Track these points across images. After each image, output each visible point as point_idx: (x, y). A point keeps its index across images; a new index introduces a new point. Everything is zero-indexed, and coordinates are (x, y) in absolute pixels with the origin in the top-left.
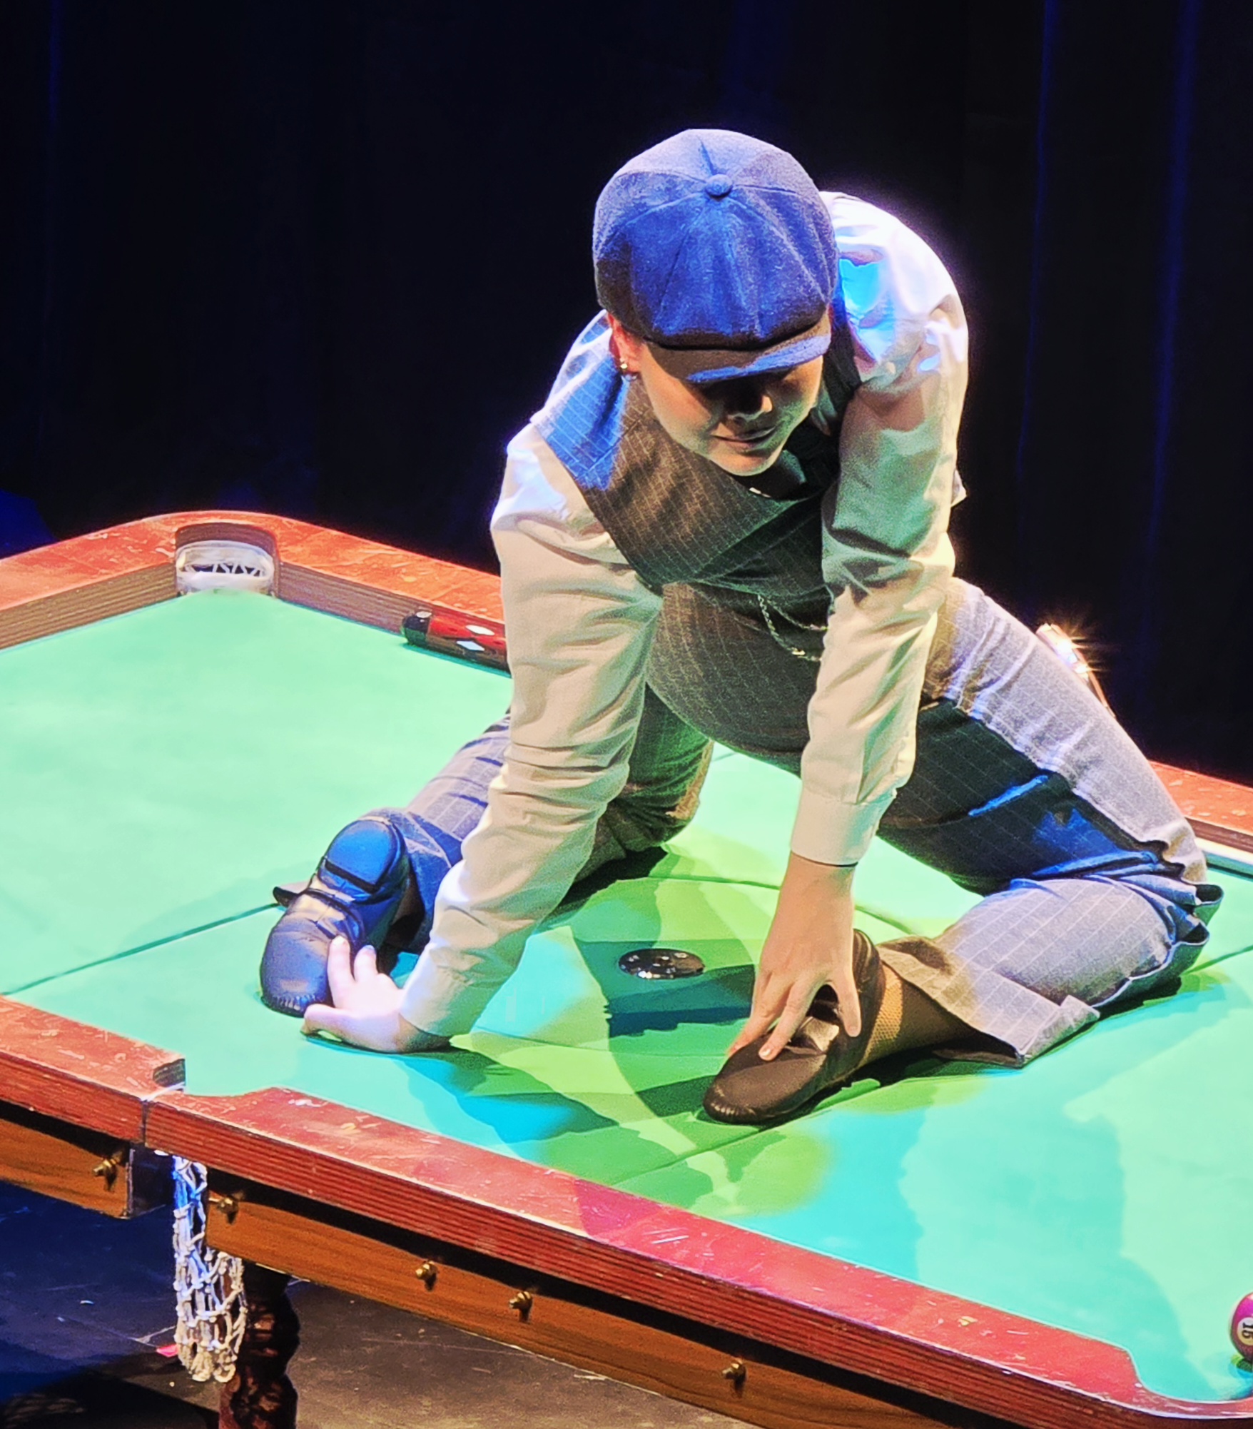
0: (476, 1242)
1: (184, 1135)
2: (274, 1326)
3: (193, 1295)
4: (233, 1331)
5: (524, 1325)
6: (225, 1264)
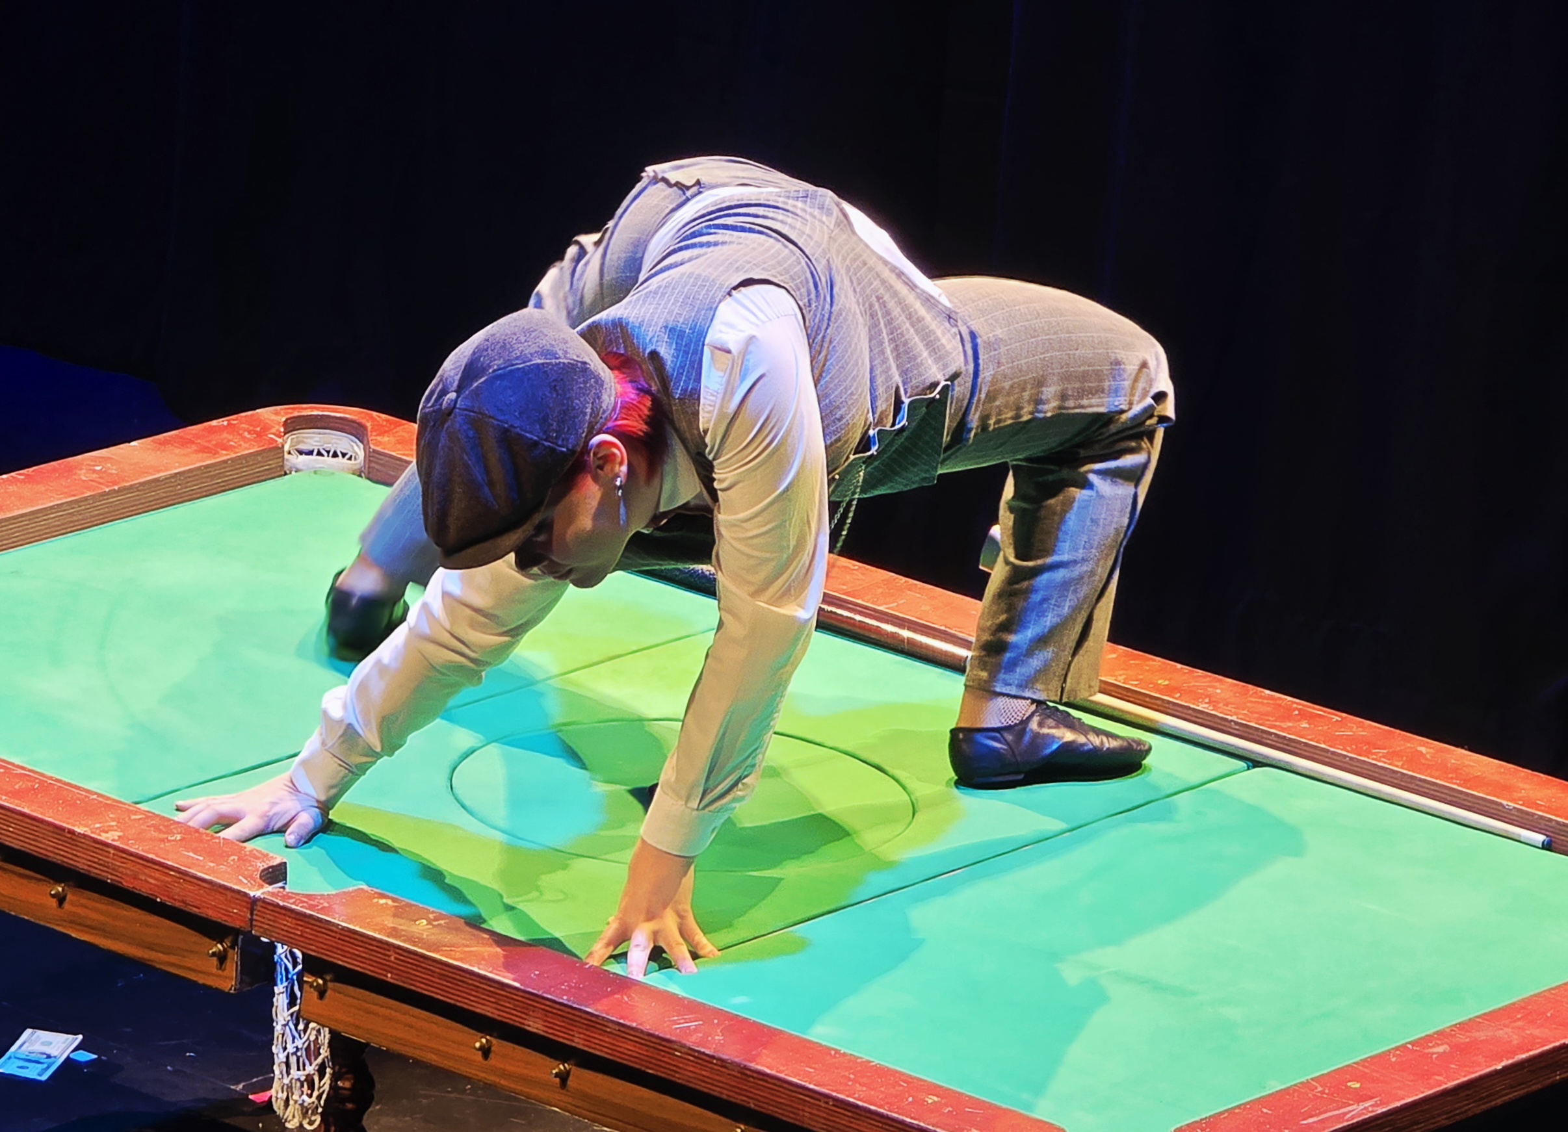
0: (526, 1022)
1: (284, 925)
2: (353, 1085)
3: (288, 1057)
4: (319, 1088)
5: (564, 1092)
6: (314, 1032)
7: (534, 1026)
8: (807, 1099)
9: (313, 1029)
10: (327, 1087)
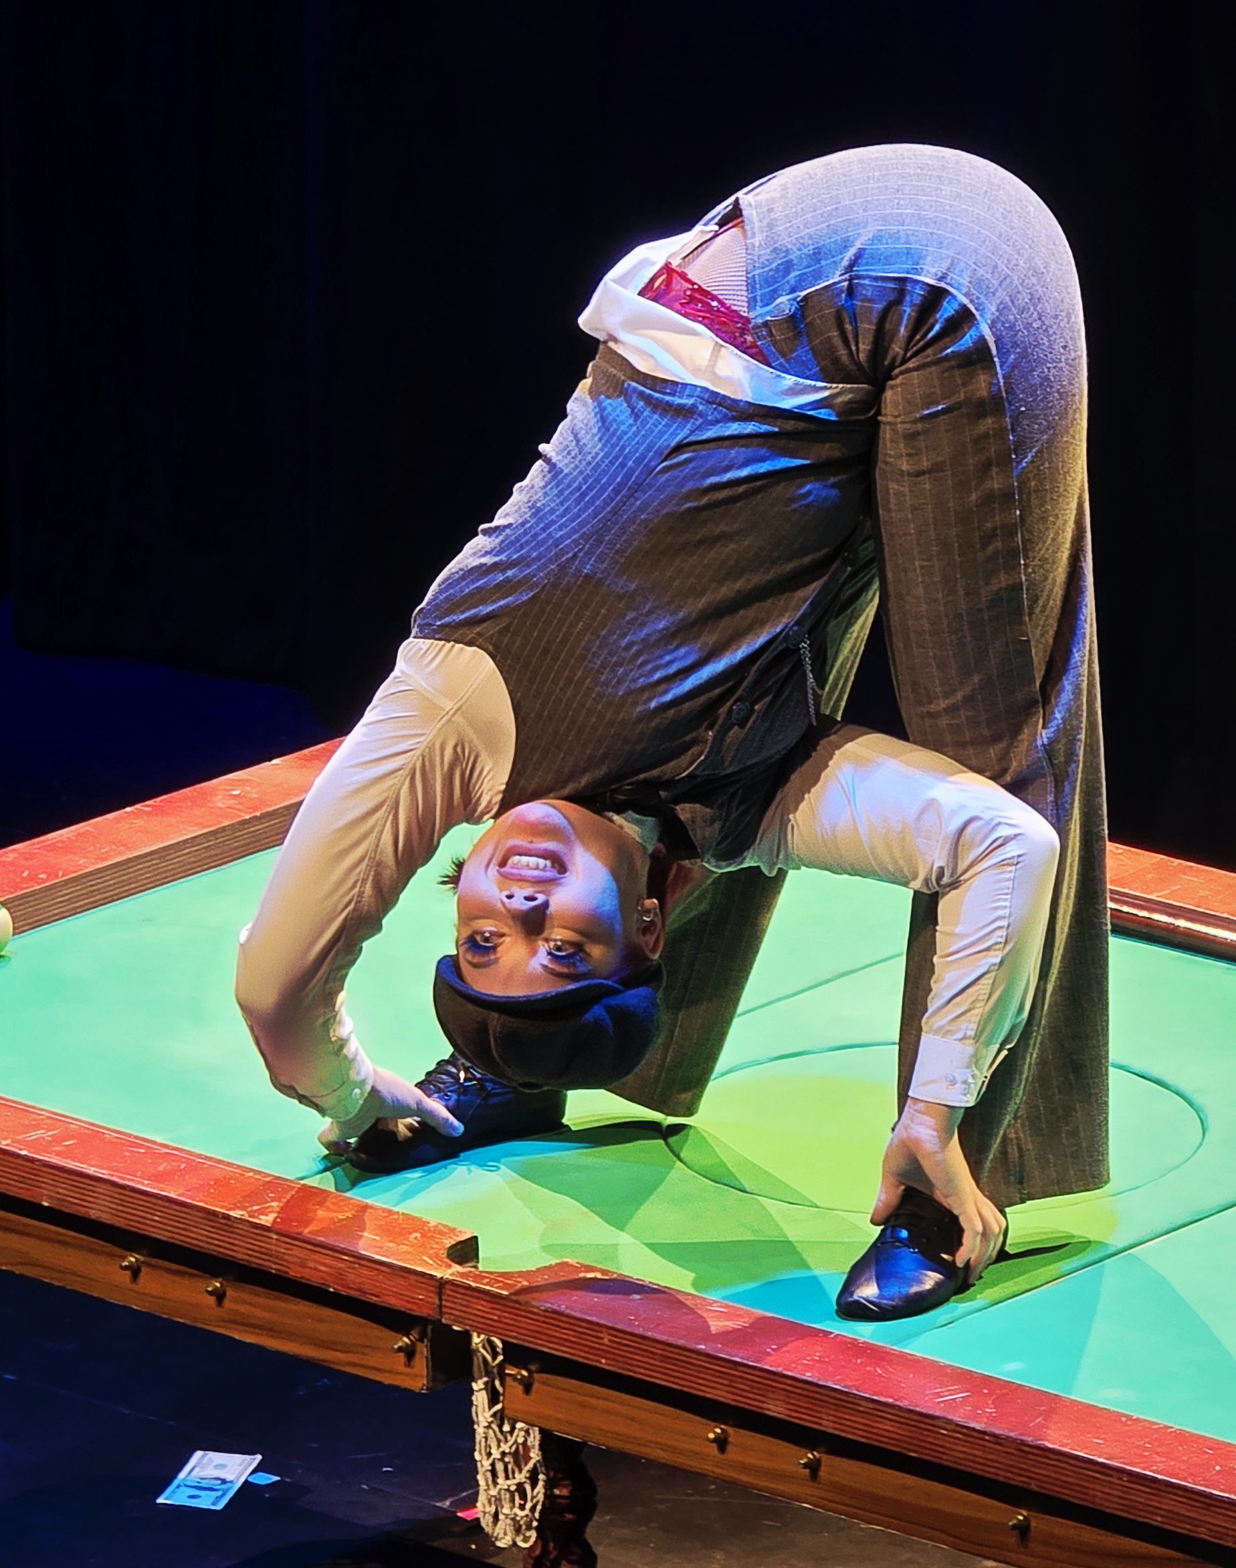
0: (765, 1406)
1: (479, 1310)
2: (571, 1492)
3: (493, 1465)
4: (533, 1498)
5: (815, 1485)
6: (523, 1433)
7: (775, 1409)
8: (1097, 1475)
9: (521, 1429)
10: (541, 1497)
